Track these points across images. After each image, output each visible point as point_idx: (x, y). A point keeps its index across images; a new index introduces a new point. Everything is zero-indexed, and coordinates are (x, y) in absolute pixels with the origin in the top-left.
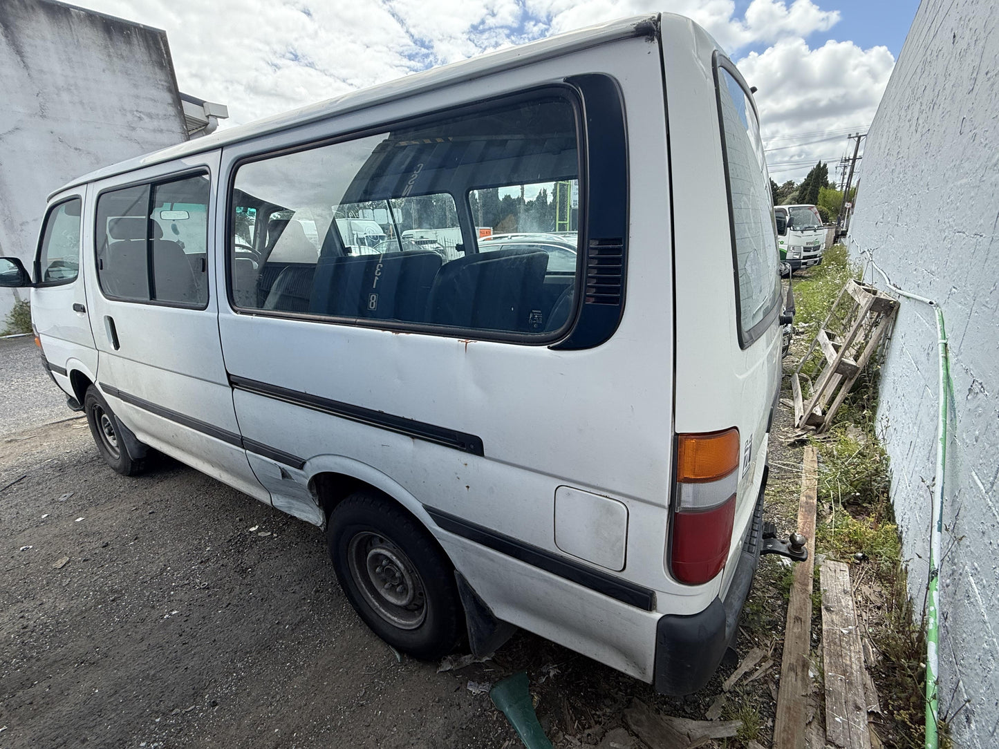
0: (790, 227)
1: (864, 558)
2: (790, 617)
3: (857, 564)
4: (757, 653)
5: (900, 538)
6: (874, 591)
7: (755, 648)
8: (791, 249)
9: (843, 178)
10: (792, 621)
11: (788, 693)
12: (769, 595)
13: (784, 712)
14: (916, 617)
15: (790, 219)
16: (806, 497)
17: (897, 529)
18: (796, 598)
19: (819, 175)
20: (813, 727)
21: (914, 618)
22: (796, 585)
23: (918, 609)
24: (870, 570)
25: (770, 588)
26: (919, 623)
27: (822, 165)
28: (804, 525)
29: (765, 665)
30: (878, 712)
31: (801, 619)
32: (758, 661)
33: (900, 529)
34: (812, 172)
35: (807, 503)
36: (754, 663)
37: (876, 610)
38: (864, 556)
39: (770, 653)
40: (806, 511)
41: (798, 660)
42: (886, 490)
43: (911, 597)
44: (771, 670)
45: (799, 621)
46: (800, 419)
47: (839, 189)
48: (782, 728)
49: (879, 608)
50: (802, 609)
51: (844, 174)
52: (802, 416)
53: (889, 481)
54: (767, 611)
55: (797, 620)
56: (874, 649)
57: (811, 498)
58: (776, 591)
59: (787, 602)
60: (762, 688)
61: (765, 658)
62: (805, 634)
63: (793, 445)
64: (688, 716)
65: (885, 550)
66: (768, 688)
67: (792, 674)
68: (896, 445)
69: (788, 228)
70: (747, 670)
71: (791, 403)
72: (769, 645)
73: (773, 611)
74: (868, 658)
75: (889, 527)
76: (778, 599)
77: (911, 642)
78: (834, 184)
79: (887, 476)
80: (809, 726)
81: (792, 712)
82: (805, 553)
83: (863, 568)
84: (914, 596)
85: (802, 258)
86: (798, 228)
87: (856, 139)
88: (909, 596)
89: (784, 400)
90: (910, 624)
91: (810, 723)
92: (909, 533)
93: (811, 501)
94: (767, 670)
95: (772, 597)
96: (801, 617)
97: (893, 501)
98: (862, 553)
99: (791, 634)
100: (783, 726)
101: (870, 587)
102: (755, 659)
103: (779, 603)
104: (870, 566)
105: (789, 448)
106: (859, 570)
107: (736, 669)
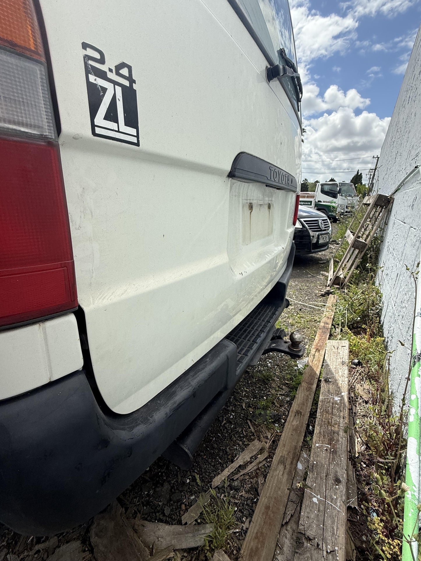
0: (339, 193)
1: (359, 364)
2: (293, 411)
3: (354, 368)
4: (256, 445)
5: (386, 348)
6: (364, 389)
7: (256, 441)
8: (340, 206)
9: (370, 181)
10: (293, 415)
11: (272, 488)
12: (281, 393)
13: (261, 513)
14: (396, 410)
15: (340, 189)
16: (324, 323)
17: (384, 341)
18: (301, 395)
19: (357, 179)
20: (289, 528)
21: (393, 410)
22: (304, 384)
23: (397, 402)
24: (363, 372)
25: (284, 387)
26: (398, 415)
27: (359, 174)
28: (319, 341)
29: (261, 457)
30: (355, 508)
31: (301, 413)
32: (255, 453)
33: (386, 340)
34: (354, 177)
35: (324, 327)
36: (251, 456)
37: (364, 404)
38: (359, 362)
39: (267, 445)
40: (322, 332)
41: (290, 452)
42: (379, 315)
43: (392, 392)
44: (264, 462)
45: (300, 415)
46: (330, 281)
47: (367, 186)
48: (254, 535)
49: (367, 402)
50: (304, 404)
51: (370, 178)
52: (331, 279)
53: (381, 309)
54: (276, 406)
55: (298, 414)
56: (359, 439)
57: (327, 324)
58: (287, 390)
59: (293, 399)
60: (251, 482)
61: (261, 451)
62: (302, 426)
63: (323, 295)
64: (164, 518)
65: (375, 357)
66: (257, 482)
67: (281, 467)
68: (387, 284)
69: (339, 194)
70: (242, 463)
71: (327, 274)
72: (269, 437)
73: (281, 406)
74: (352, 448)
75: (378, 339)
76: (287, 396)
77: (390, 433)
78: (365, 185)
79: (379, 306)
80: (285, 527)
81: (269, 513)
82: (302, 350)
83: (358, 371)
84: (394, 391)
85: (345, 212)
86: (344, 195)
87: (377, 159)
88: (390, 391)
89: (323, 272)
90: (389, 416)
91: (287, 523)
92: (393, 340)
93: (327, 326)
94: (260, 462)
95: (284, 395)
96: (301, 411)
97: (383, 322)
98: (358, 359)
99: (289, 426)
100: (255, 531)
101: (361, 386)
102: (253, 451)
103: (288, 399)
104: (362, 370)
105: (321, 297)
106: (354, 372)
107: (232, 462)
